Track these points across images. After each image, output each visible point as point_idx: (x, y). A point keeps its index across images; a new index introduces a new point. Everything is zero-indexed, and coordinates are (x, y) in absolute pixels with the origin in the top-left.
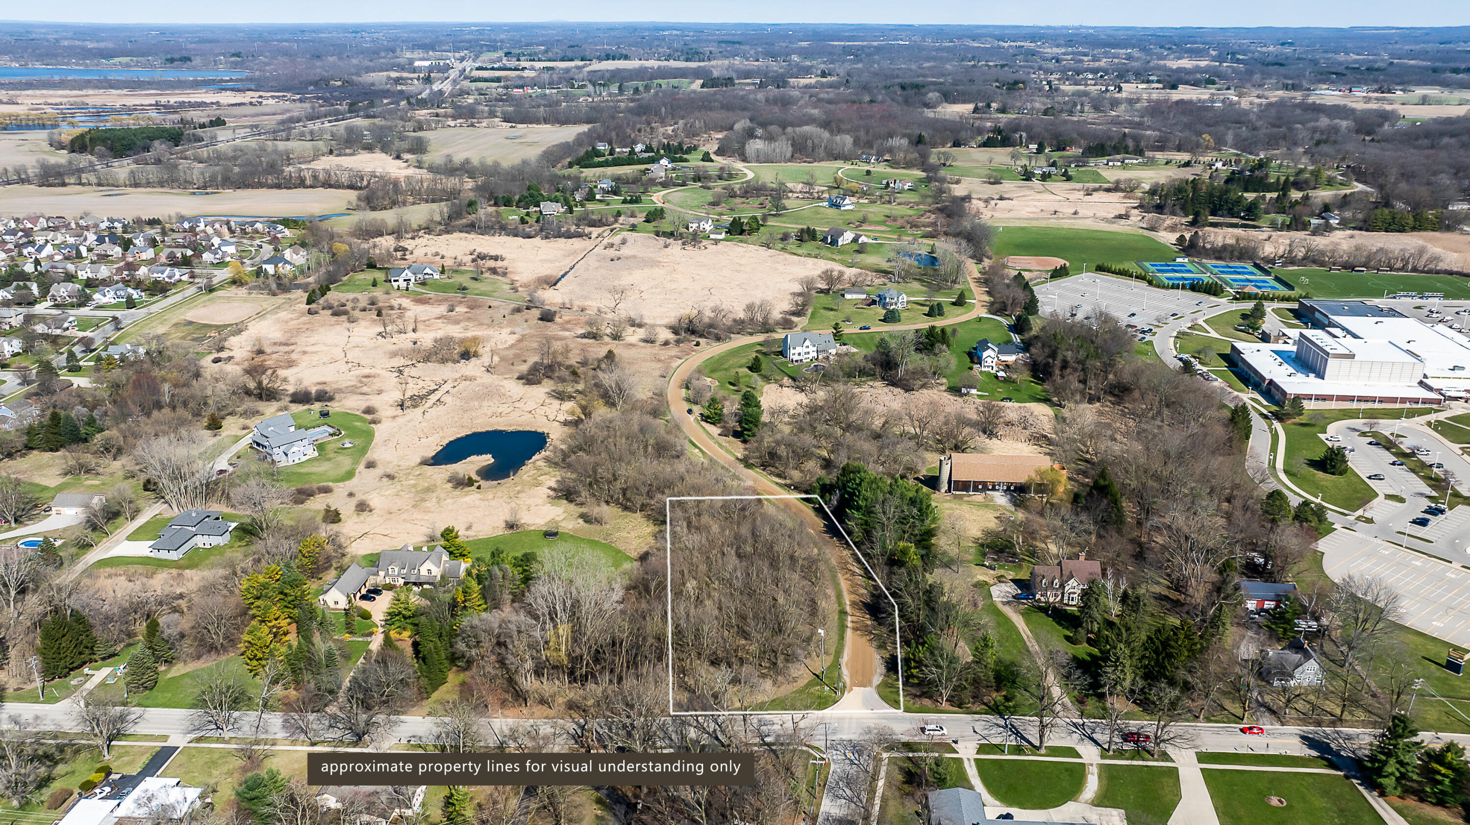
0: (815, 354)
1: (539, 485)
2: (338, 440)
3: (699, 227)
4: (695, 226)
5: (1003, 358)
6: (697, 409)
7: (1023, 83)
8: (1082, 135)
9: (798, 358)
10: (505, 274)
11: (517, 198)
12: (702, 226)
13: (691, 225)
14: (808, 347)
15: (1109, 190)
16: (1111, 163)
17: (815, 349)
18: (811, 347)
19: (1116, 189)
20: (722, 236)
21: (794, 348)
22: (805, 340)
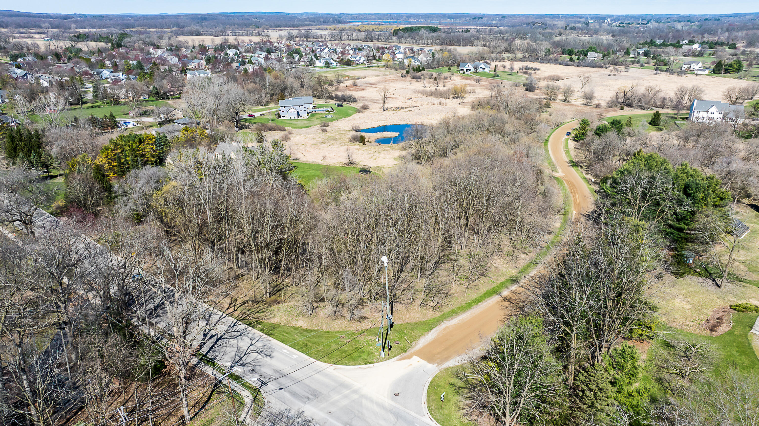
0: (720, 121)
3: (690, 67)
4: (687, 66)
10: (531, 74)
11: (577, 50)
12: (692, 67)
13: (684, 66)
14: (713, 113)
17: (721, 116)
18: (716, 114)
20: (705, 72)
21: (698, 112)
22: (712, 106)
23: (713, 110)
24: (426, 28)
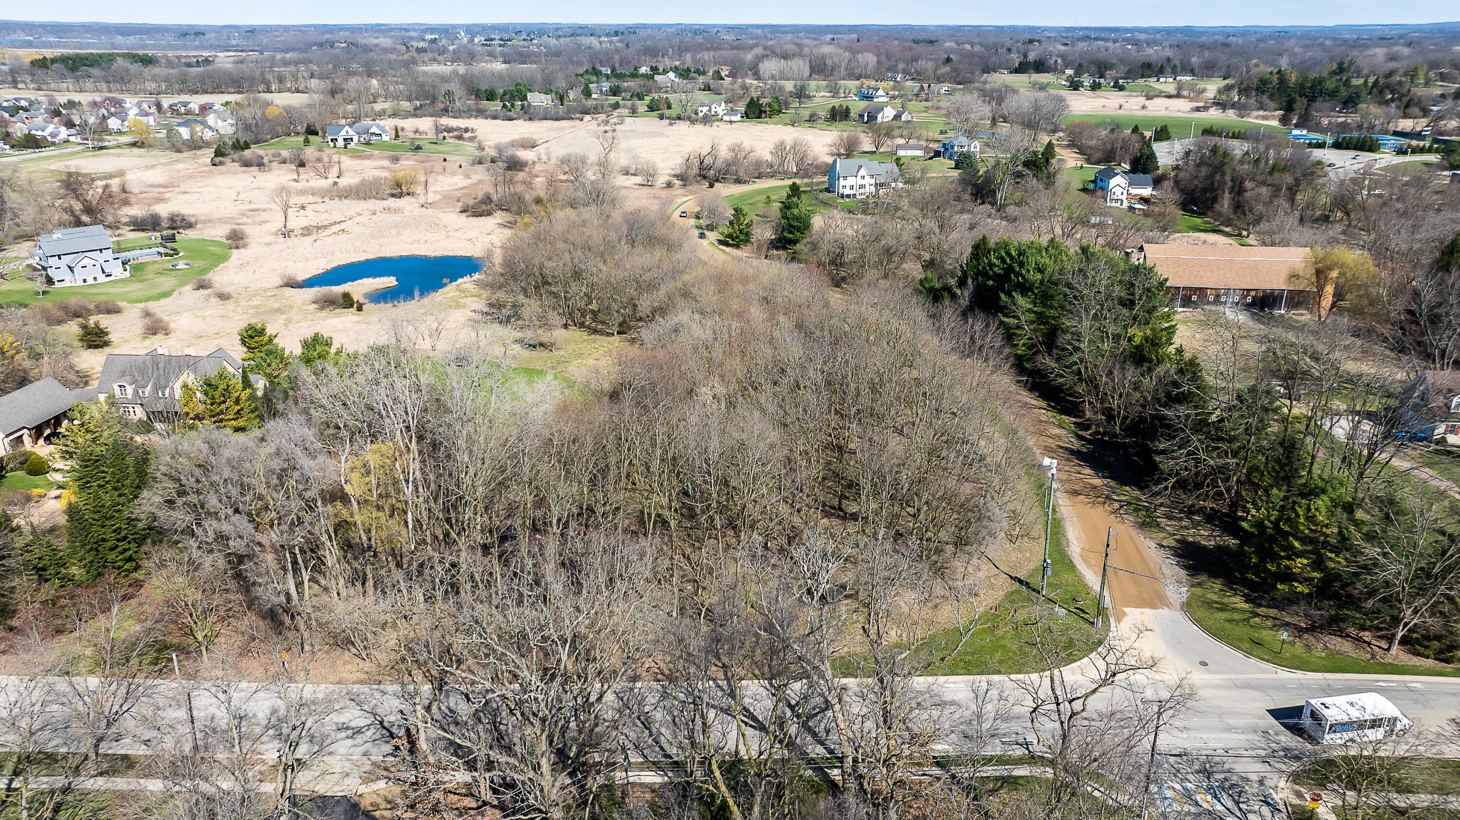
0: (873, 189)
1: (458, 306)
2: (169, 261)
3: (710, 111)
4: (705, 109)
5: (1134, 191)
6: (712, 236)
7: (1038, 41)
8: (1121, 60)
9: (851, 192)
10: (472, 139)
11: (501, 91)
12: (713, 110)
13: (700, 109)
14: (863, 177)
15: (1170, 97)
16: (1162, 80)
17: (873, 181)
18: (867, 178)
19: (1178, 96)
20: (738, 118)
21: (845, 178)
22: (860, 167)
23: (862, 172)
24: (124, 56)
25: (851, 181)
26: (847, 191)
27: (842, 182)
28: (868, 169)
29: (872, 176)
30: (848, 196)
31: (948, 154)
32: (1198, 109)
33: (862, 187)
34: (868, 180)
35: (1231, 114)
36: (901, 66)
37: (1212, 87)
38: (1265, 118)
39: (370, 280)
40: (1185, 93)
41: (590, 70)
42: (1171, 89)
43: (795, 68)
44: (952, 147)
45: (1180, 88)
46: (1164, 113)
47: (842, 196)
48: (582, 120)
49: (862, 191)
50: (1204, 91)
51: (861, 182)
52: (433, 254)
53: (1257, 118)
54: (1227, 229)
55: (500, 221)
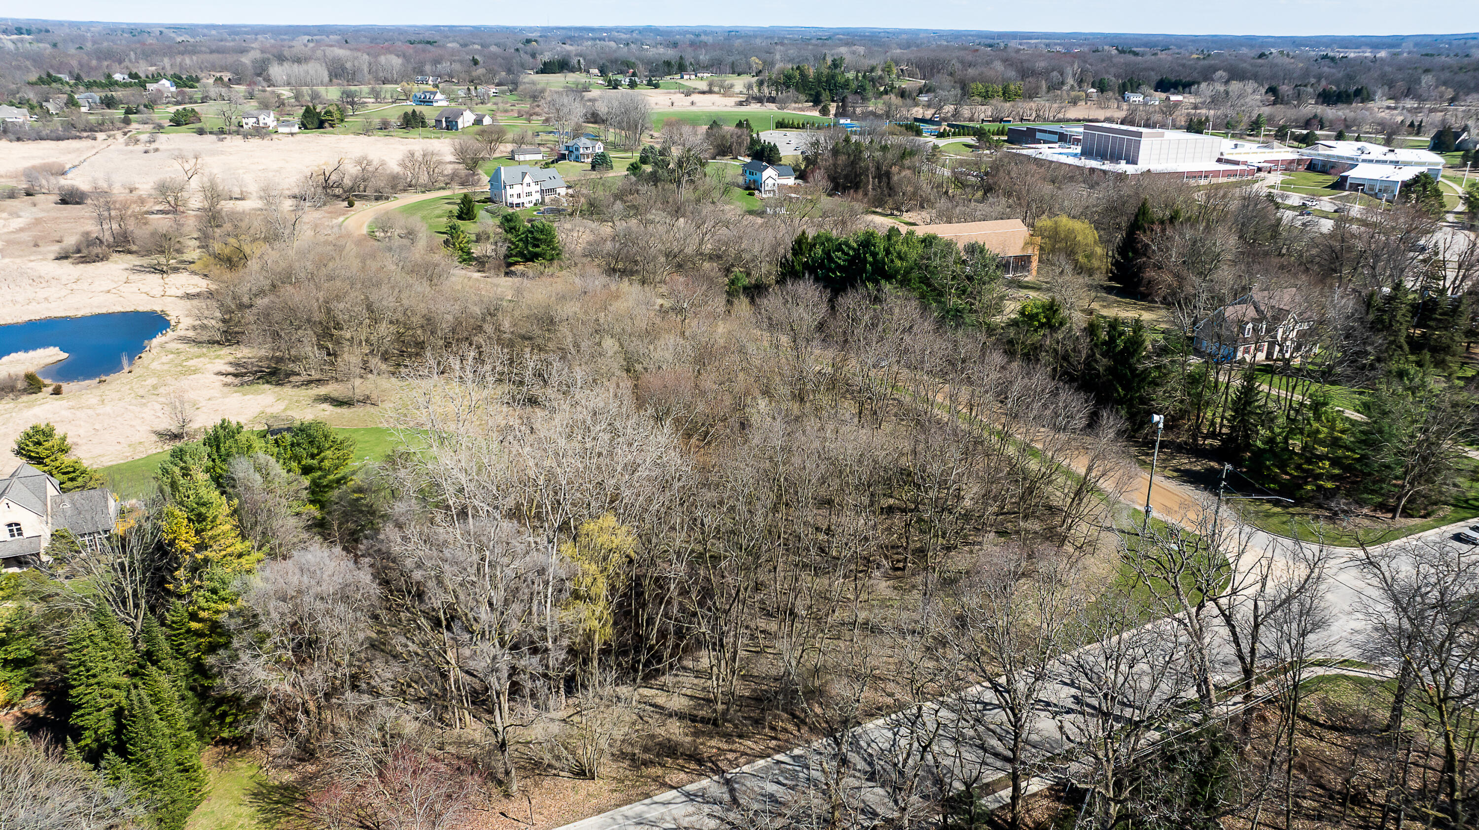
0: (539, 196)
1: (191, 371)
3: (257, 122)
4: (251, 121)
5: (781, 181)
7: (536, 41)
8: (639, 59)
9: (519, 201)
12: (261, 121)
14: (528, 185)
15: (704, 93)
16: (686, 77)
17: (538, 188)
18: (532, 185)
19: (710, 92)
20: (296, 129)
21: (511, 186)
22: (524, 175)
23: (527, 179)
25: (517, 189)
26: (516, 200)
27: (509, 191)
28: (532, 176)
29: (537, 183)
30: (518, 205)
31: (573, 156)
32: (741, 104)
33: (529, 194)
34: (535, 188)
35: (772, 107)
36: (428, 68)
37: (739, 83)
38: (802, 109)
39: (21, 355)
40: (716, 89)
41: (44, 76)
42: (703, 86)
43: (312, 72)
44: (577, 149)
45: (711, 85)
46: (714, 109)
47: (512, 205)
48: (95, 139)
49: (530, 198)
50: (732, 86)
51: (528, 190)
52: (80, 314)
53: (794, 109)
54: (878, 210)
55: (126, 266)
